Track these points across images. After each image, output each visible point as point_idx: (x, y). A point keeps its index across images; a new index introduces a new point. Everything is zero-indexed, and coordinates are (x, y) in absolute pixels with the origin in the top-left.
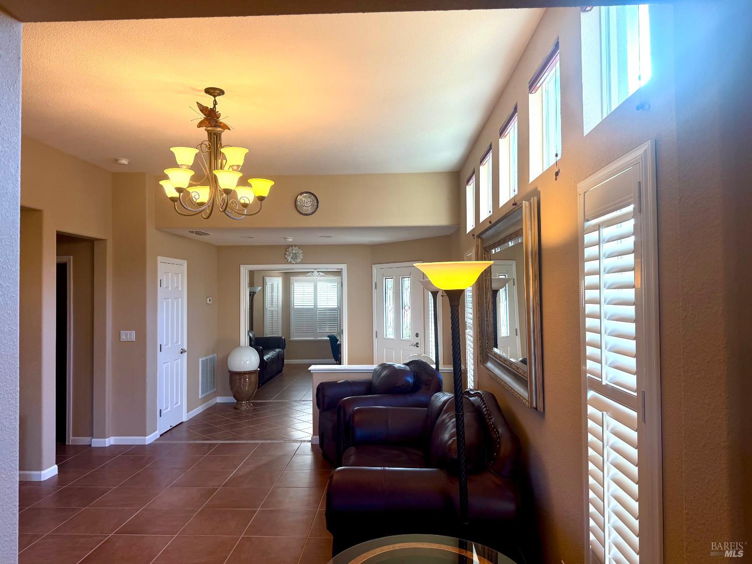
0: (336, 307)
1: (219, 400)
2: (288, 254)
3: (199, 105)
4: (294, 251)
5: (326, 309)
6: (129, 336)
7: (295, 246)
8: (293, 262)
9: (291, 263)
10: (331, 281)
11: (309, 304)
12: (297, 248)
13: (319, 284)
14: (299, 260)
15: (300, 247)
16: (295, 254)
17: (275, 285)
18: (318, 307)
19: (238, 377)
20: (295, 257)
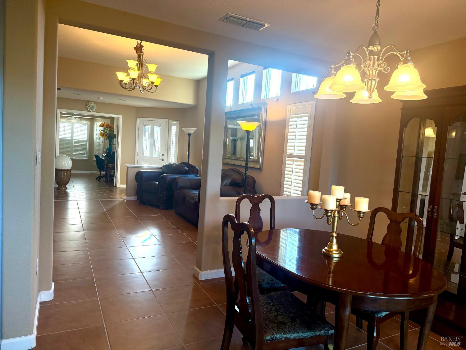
0: (86, 140)
2: (88, 106)
4: (92, 105)
5: (79, 141)
7: (93, 102)
8: (91, 111)
9: (89, 111)
10: (83, 124)
11: (68, 136)
12: (93, 103)
13: (75, 125)
14: (95, 110)
15: (95, 102)
16: (93, 106)
18: (74, 139)
20: (92, 108)
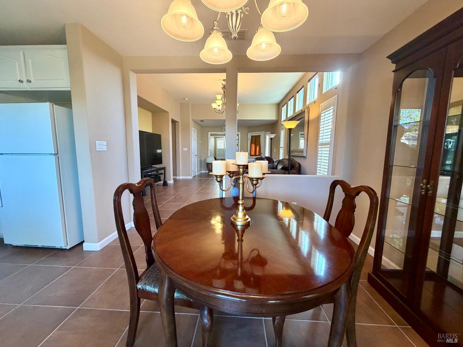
1: (203, 172)
2: (223, 129)
3: (222, 84)
6: (185, 149)
9: (223, 132)
17: (212, 140)
19: (209, 164)
